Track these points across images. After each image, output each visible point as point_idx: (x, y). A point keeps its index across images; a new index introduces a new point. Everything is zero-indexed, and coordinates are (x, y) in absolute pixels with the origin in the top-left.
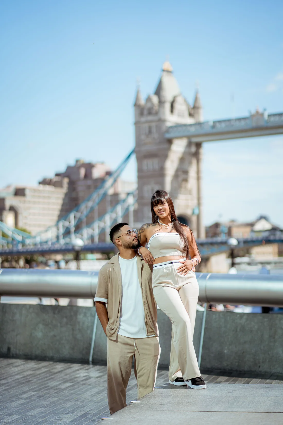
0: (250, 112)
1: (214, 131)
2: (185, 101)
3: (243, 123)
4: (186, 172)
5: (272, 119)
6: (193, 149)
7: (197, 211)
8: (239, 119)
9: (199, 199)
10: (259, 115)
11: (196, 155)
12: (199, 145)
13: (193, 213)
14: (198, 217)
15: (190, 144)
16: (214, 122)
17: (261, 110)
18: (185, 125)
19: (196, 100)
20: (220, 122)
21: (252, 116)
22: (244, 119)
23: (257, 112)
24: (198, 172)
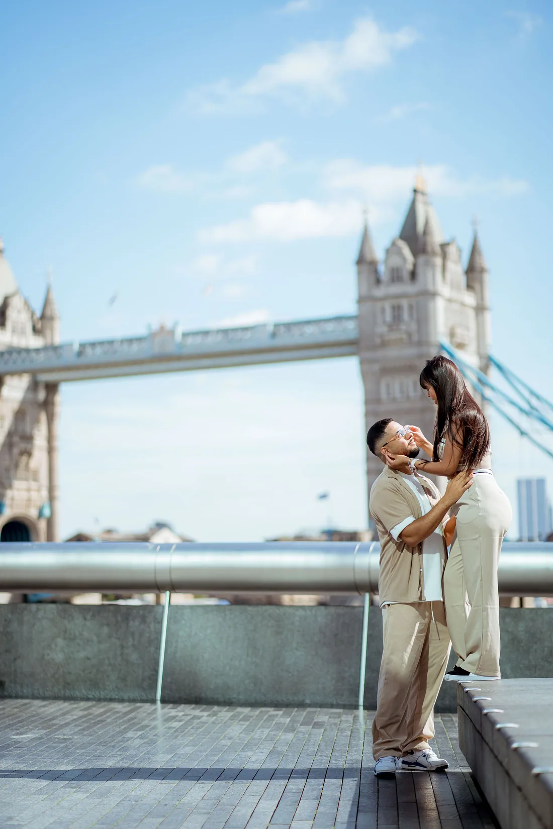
0: (149, 326)
1: (83, 360)
2: (26, 303)
3: (135, 347)
4: (28, 438)
5: (190, 340)
6: (42, 395)
7: (47, 512)
8: (130, 341)
9: (51, 489)
10: (164, 332)
11: (48, 405)
12: (52, 388)
13: (40, 515)
14: (50, 523)
15: (34, 386)
16: (83, 346)
17: (169, 325)
18: (28, 350)
19: (47, 303)
20: (93, 345)
21: (152, 336)
22: (139, 340)
23: (162, 329)
24: (50, 438)
